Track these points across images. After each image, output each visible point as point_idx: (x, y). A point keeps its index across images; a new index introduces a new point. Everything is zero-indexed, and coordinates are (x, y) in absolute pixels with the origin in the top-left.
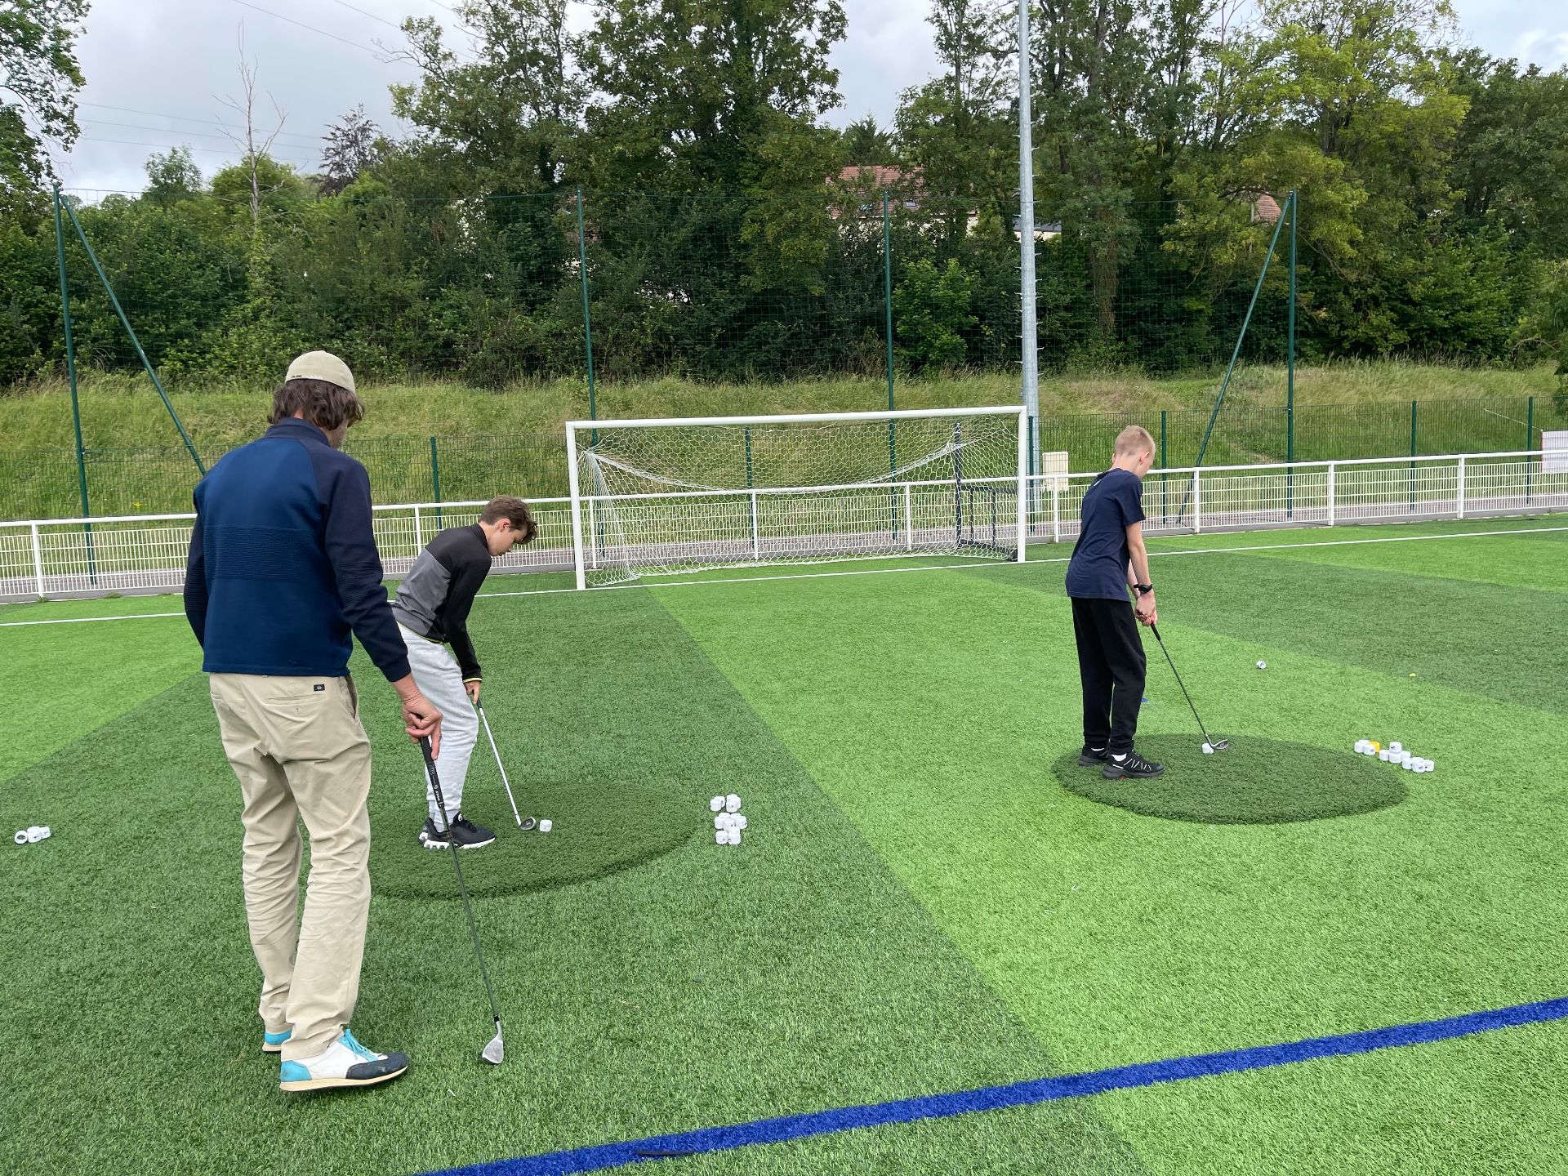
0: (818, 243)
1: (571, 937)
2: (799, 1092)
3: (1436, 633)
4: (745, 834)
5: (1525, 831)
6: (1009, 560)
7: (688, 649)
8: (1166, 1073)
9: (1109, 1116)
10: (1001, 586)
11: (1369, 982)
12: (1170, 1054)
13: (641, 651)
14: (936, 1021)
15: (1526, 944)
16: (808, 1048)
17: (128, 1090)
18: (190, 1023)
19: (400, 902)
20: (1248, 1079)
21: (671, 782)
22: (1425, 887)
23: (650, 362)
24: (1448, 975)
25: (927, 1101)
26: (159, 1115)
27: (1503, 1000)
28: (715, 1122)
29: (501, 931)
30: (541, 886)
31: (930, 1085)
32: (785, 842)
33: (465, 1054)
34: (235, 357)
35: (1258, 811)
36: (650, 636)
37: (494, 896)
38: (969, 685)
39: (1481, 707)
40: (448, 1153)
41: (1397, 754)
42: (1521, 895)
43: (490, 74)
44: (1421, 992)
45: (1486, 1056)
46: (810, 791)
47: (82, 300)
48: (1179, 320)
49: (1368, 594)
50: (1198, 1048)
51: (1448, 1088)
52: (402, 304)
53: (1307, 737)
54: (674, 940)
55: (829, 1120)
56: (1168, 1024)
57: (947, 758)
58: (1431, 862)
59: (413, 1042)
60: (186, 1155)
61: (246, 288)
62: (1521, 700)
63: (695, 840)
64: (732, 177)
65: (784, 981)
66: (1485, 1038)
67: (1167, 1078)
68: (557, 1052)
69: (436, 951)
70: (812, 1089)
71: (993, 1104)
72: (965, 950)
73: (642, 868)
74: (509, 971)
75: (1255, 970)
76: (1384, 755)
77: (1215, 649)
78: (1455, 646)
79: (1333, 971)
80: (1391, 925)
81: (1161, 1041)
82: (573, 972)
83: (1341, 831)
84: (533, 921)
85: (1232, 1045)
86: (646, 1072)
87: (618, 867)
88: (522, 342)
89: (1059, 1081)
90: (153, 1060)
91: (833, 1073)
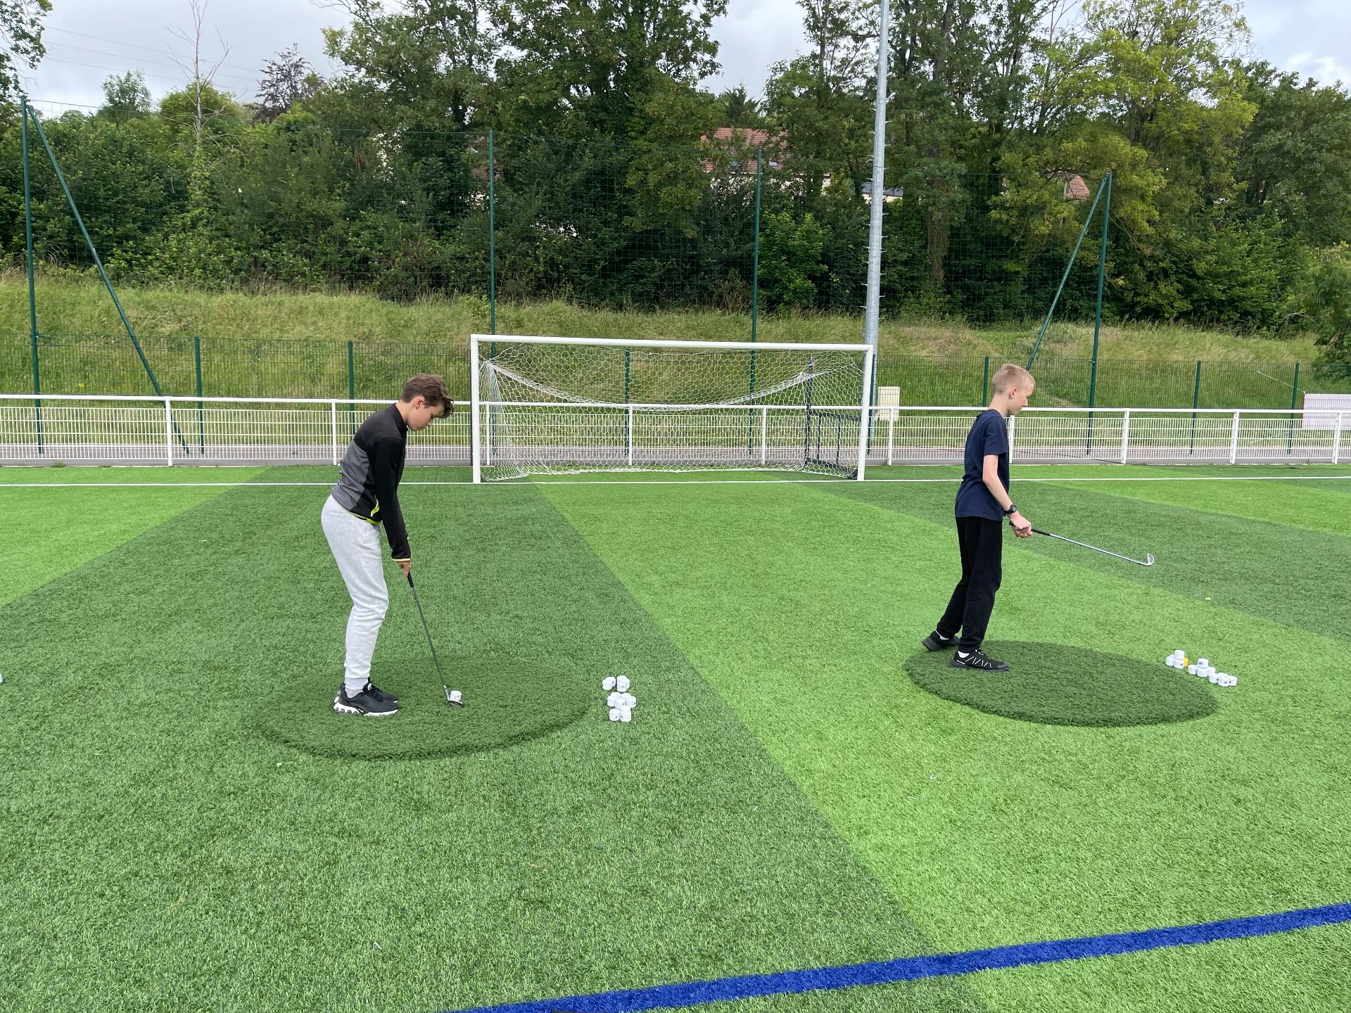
0: (693, 192)
1: (482, 801)
2: (698, 959)
3: (1224, 563)
4: (635, 713)
5: (1322, 744)
6: (850, 478)
7: (574, 541)
8: (1030, 956)
9: (982, 995)
10: (845, 501)
11: (1202, 877)
12: (1033, 938)
13: (533, 541)
14: (818, 896)
15: (1334, 848)
16: (703, 917)
17: (74, 929)
18: (132, 867)
19: (326, 760)
20: (1105, 963)
21: (566, 661)
22: (1242, 792)
23: (539, 287)
24: (1271, 874)
25: (816, 973)
26: (104, 955)
27: (1321, 900)
28: (624, 985)
29: (418, 793)
30: (454, 751)
31: (818, 958)
32: (670, 721)
33: (389, 908)
34: (175, 259)
35: (1088, 715)
36: (540, 528)
37: (410, 759)
38: (824, 587)
39: (1270, 631)
40: (376, 1005)
41: (1204, 669)
42: (1325, 802)
43: (412, 24)
44: (1248, 888)
45: (1311, 950)
46: (690, 676)
47: (41, 200)
48: (999, 280)
49: (1161, 525)
50: (1057, 934)
51: (1282, 980)
52: (326, 222)
53: (1123, 649)
54: (577, 808)
55: (727, 987)
56: (1027, 909)
57: (809, 652)
58: (1244, 770)
59: (339, 895)
60: (130, 996)
61: (187, 199)
62: (1304, 625)
63: (590, 715)
64: (621, 130)
65: (678, 852)
66: (1309, 934)
67: (1032, 961)
68: (474, 911)
69: (359, 808)
70: (710, 957)
71: (876, 978)
72: (840, 831)
73: (544, 739)
74: (427, 831)
75: (1100, 861)
76: (1192, 669)
77: (1035, 566)
78: (1241, 575)
79: (1169, 866)
80: (1215, 824)
81: (1024, 925)
82: (485, 834)
83: (1162, 736)
84: (447, 784)
85: (1088, 931)
86: (558, 933)
87: (522, 738)
88: (430, 263)
89: (934, 960)
90: (98, 901)
91: (728, 942)
